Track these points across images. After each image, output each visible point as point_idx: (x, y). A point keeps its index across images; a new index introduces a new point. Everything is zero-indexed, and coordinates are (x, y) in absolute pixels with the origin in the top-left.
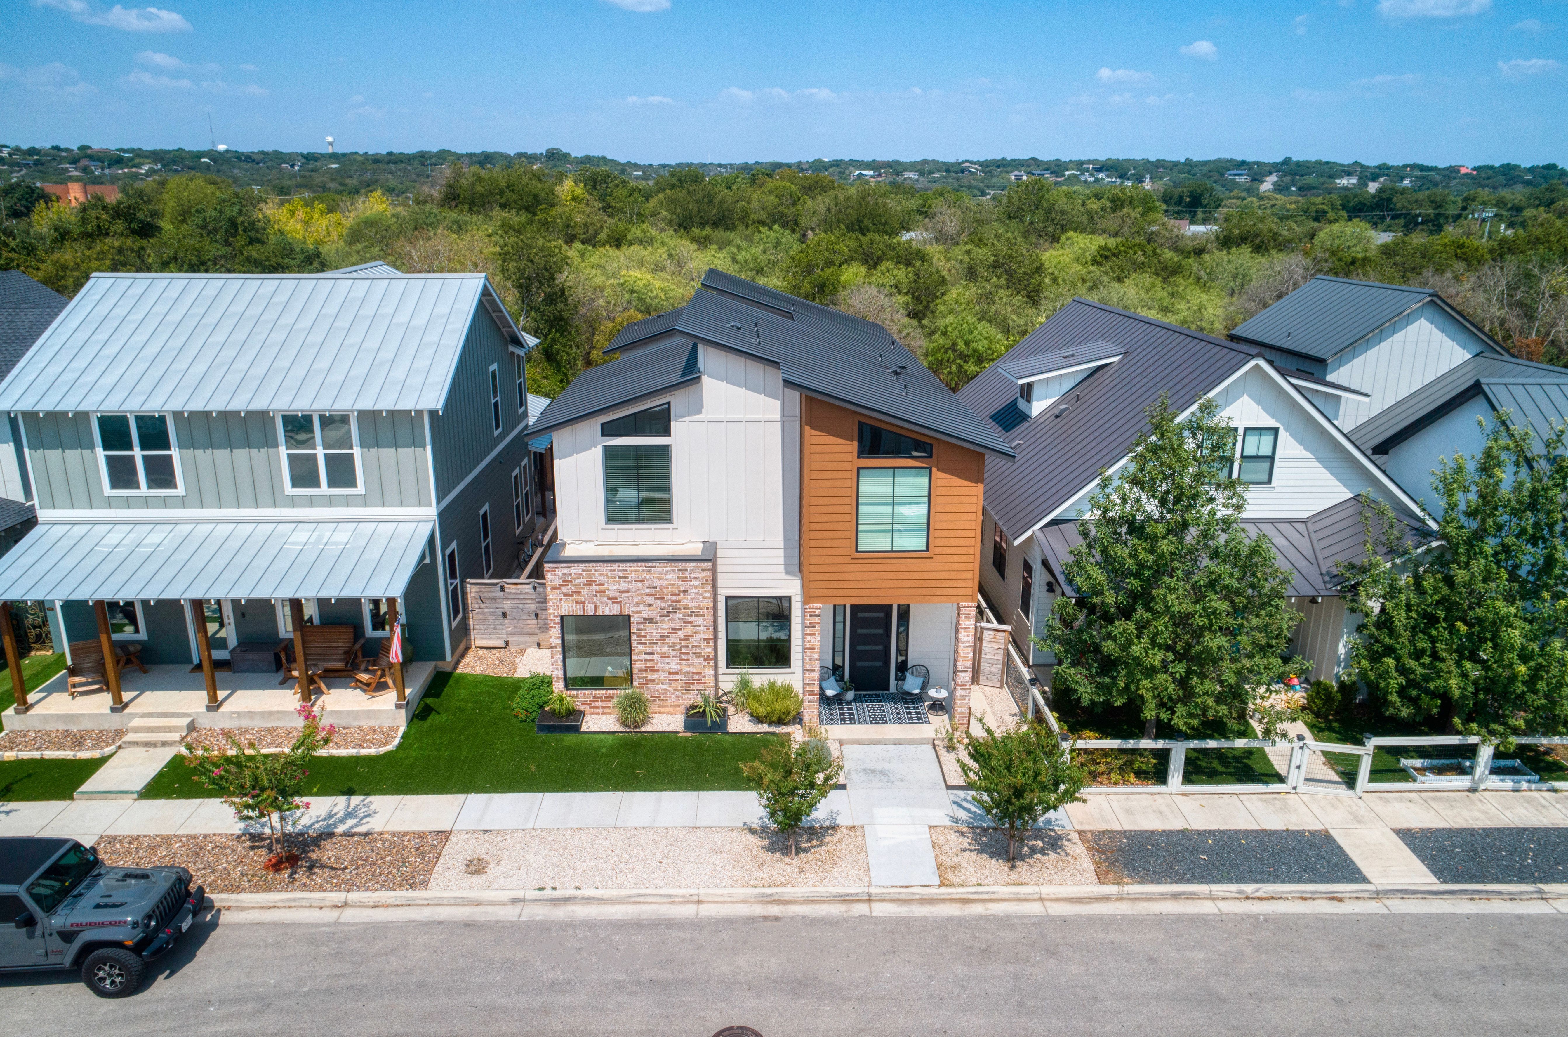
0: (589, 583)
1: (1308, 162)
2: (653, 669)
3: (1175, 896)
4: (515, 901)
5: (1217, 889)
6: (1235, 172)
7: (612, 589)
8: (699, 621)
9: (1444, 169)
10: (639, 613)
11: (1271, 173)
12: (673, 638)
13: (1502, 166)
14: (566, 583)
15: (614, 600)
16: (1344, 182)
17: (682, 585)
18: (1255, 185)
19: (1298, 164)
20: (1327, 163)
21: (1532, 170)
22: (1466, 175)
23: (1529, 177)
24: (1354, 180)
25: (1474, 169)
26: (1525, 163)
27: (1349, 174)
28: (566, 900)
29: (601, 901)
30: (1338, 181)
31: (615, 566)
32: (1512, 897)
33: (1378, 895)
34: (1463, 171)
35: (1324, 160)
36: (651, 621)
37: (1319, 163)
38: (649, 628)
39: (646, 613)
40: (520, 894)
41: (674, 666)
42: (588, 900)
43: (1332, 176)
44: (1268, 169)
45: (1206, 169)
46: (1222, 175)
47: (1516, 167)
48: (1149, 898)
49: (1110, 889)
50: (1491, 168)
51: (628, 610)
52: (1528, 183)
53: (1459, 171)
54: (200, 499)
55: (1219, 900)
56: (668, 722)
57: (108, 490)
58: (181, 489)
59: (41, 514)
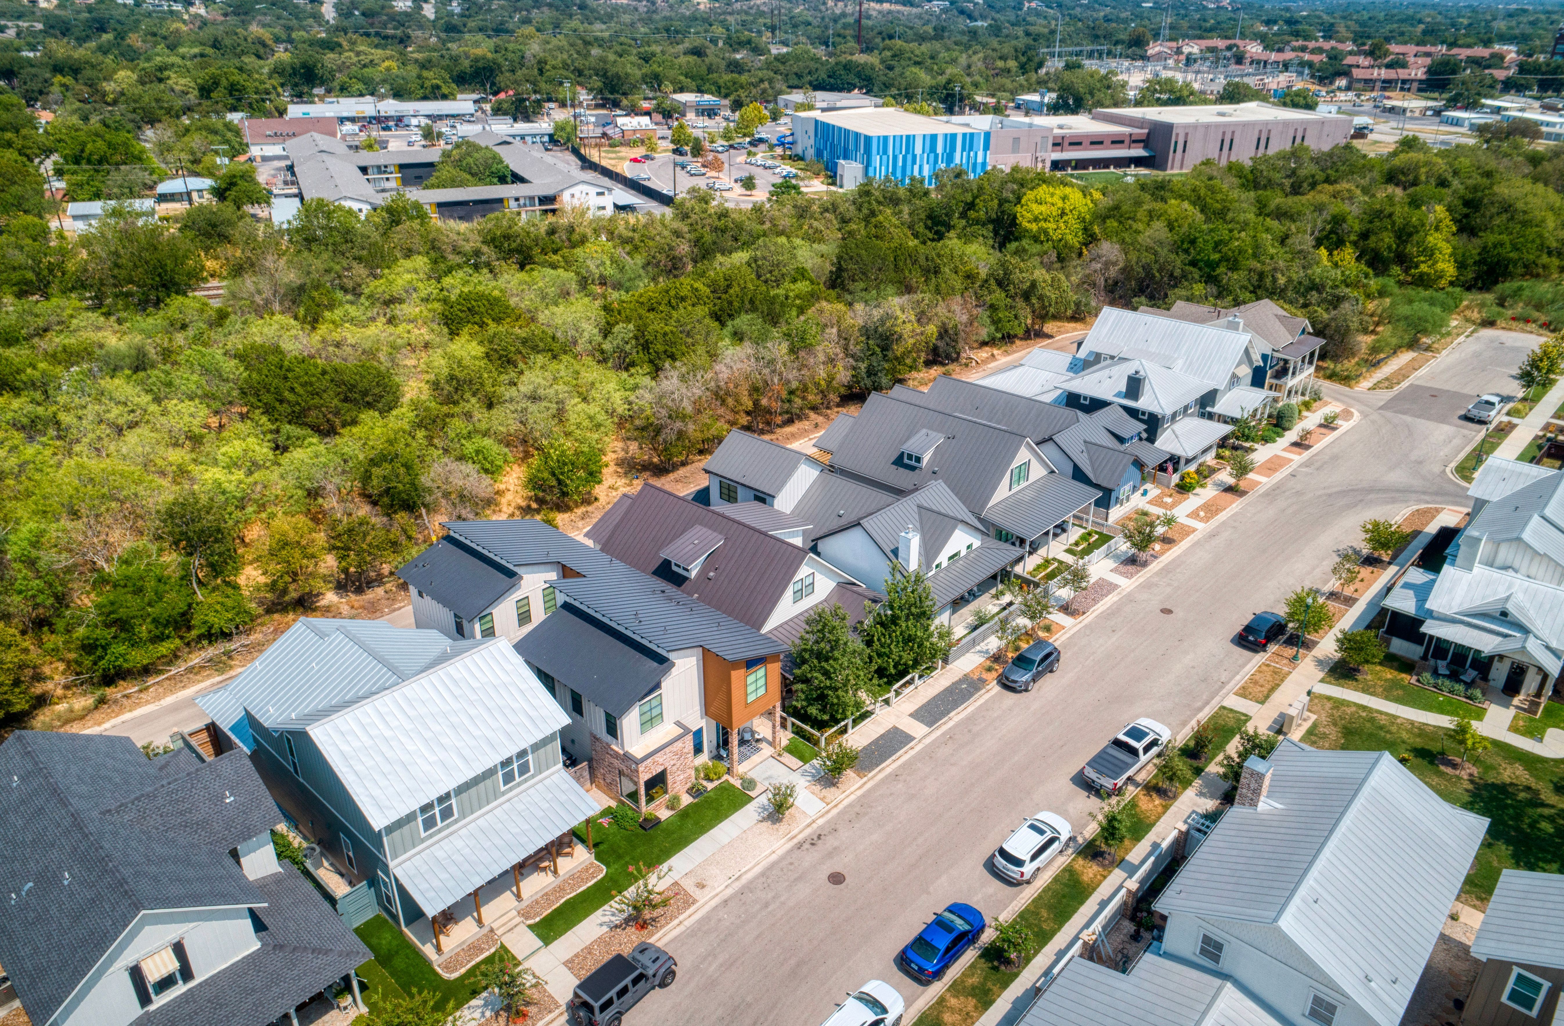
0: (653, 762)
2: (675, 783)
3: (880, 772)
4: (726, 887)
5: (888, 762)
7: (661, 760)
8: (688, 747)
12: (682, 767)
15: (662, 764)
16: (400, 4)
17: (684, 746)
28: (739, 877)
30: (395, 4)
31: (662, 752)
33: (921, 740)
36: (674, 763)
38: (674, 766)
40: (725, 883)
41: (682, 777)
48: (874, 776)
49: (865, 779)
51: (666, 764)
54: (463, 816)
55: (890, 766)
56: (686, 800)
57: (423, 835)
58: (456, 815)
59: (392, 864)
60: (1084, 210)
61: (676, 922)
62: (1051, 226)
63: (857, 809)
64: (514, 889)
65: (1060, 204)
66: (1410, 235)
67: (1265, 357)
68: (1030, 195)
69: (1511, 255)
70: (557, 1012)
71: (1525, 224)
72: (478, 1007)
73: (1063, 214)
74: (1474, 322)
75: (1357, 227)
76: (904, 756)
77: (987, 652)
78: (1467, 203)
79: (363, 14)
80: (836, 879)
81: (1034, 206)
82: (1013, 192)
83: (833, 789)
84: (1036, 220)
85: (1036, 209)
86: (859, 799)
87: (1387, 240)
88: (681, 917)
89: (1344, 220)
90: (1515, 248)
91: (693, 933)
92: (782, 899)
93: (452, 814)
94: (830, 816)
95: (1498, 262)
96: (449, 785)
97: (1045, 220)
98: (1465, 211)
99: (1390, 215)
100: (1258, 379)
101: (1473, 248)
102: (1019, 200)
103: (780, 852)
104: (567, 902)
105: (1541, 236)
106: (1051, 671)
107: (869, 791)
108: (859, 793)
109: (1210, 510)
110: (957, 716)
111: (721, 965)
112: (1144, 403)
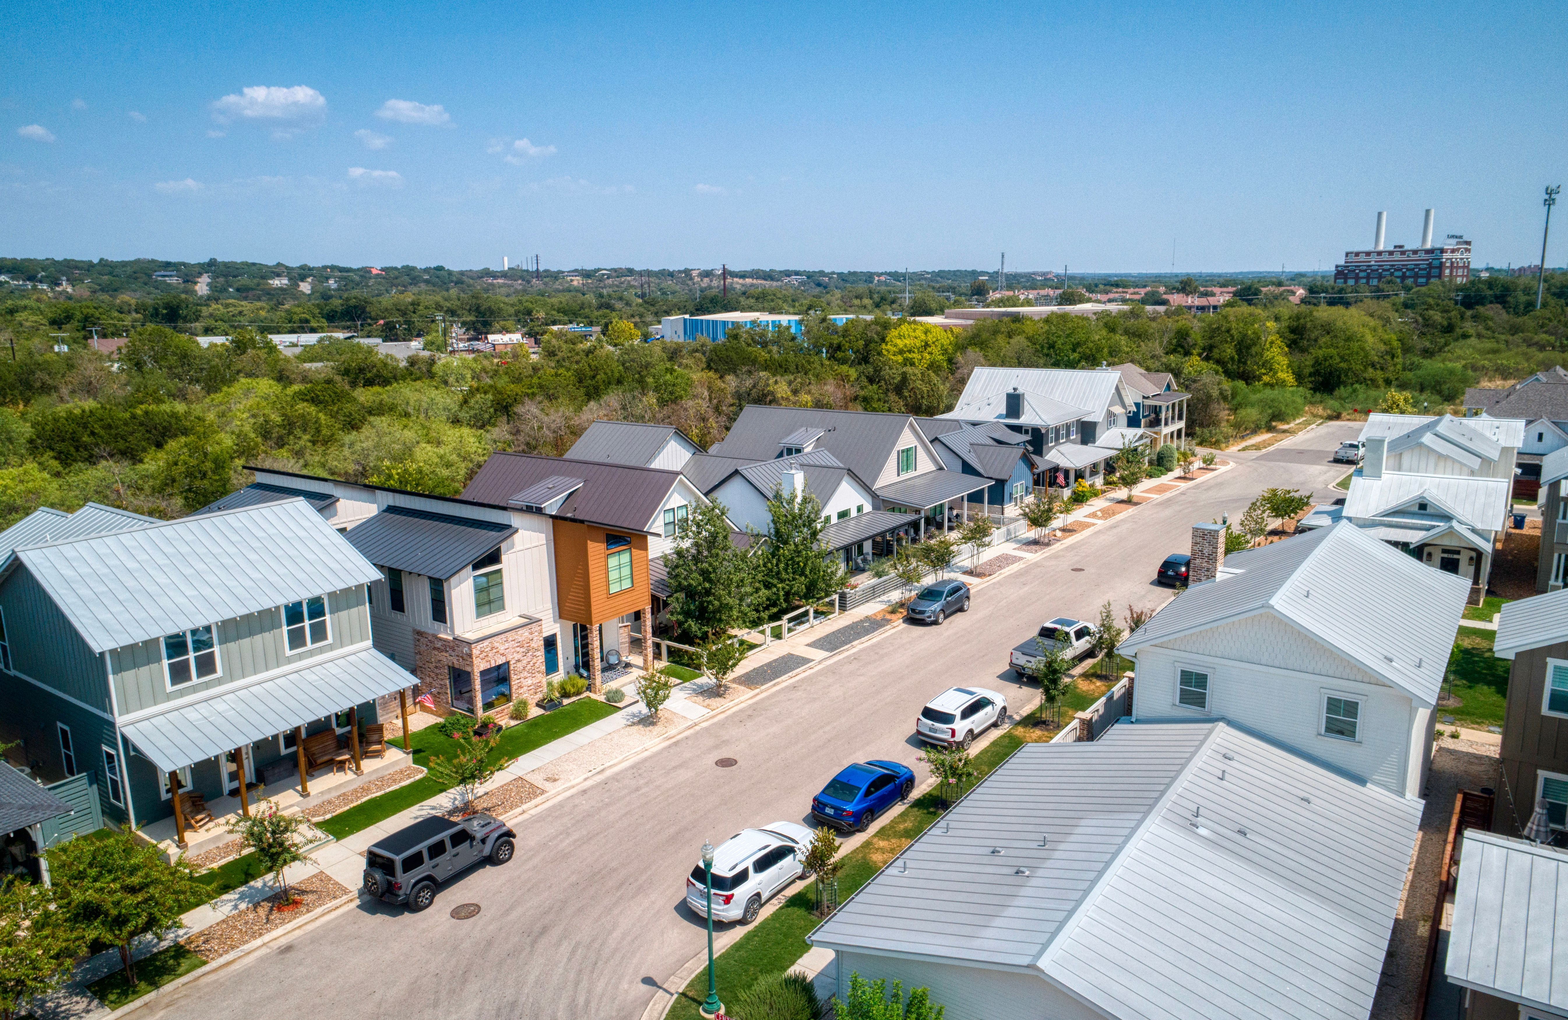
0: (492, 648)
1: (236, 263)
2: (521, 687)
3: (774, 685)
4: (585, 779)
5: (783, 678)
6: (163, 273)
7: (502, 649)
8: (538, 653)
9: (358, 269)
10: (512, 657)
11: (200, 274)
12: (529, 667)
13: (403, 267)
14: (482, 652)
15: (503, 655)
16: (276, 282)
17: (530, 637)
18: (189, 286)
19: (226, 265)
20: (254, 264)
21: (427, 270)
22: (378, 275)
23: (426, 277)
24: (285, 281)
25: (382, 270)
26: (421, 265)
27: (278, 275)
28: (603, 770)
29: (614, 765)
30: (271, 282)
31: (503, 636)
32: (847, 650)
33: (820, 662)
34: (374, 272)
35: (250, 261)
36: (519, 661)
37: (246, 264)
38: (519, 665)
39: (517, 656)
40: (585, 776)
41: (530, 682)
42: (610, 767)
43: (263, 277)
44: (197, 269)
45: (129, 270)
46: (150, 276)
47: (413, 269)
48: (768, 689)
49: (757, 691)
50: (396, 269)
51: (509, 658)
52: (427, 282)
53: (370, 272)
54: (230, 676)
55: (785, 681)
56: (534, 712)
57: (169, 688)
58: (220, 672)
59: (120, 720)
60: (946, 342)
61: (518, 810)
62: (916, 356)
63: (750, 712)
64: (299, 788)
65: (923, 337)
66: (1248, 348)
67: (1137, 405)
68: (894, 333)
69: (1342, 365)
70: (345, 898)
71: (1348, 339)
72: (230, 901)
73: (927, 345)
74: (1321, 417)
75: (1201, 342)
76: (801, 674)
77: (889, 601)
78: (1293, 330)
79: (238, 290)
80: (726, 763)
81: (898, 341)
82: (878, 333)
83: (718, 699)
84: (901, 352)
85: (900, 343)
86: (750, 706)
87: (1229, 351)
88: (524, 807)
89: (1187, 335)
90: (1343, 359)
91: (539, 819)
92: (658, 783)
93: (213, 670)
94: (715, 720)
95: (1331, 373)
96: (212, 618)
97: (910, 351)
98: (1292, 336)
99: (1228, 331)
100: (1133, 421)
101: (1308, 361)
102: (883, 340)
103: (655, 750)
104: (370, 801)
105: (1363, 349)
106: (961, 610)
107: (763, 700)
108: (750, 702)
109: (1106, 514)
110: (859, 645)
111: (575, 841)
112: (1026, 419)
